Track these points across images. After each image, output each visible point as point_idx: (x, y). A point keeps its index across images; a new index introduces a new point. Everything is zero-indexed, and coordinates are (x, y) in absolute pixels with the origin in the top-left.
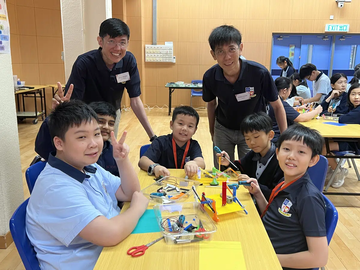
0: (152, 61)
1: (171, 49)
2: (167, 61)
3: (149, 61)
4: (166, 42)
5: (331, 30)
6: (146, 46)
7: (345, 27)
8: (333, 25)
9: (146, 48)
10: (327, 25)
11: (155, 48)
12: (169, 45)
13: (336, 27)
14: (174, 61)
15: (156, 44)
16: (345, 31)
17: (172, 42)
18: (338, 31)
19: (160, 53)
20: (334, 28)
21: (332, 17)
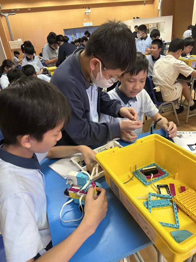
0: (14, 49)
3: (12, 49)
4: (18, 39)
5: (86, 26)
6: (9, 42)
7: (91, 24)
8: (86, 23)
9: (9, 43)
11: (13, 43)
15: (13, 41)
17: (21, 39)
18: (89, 25)
19: (17, 44)
21: (85, 20)
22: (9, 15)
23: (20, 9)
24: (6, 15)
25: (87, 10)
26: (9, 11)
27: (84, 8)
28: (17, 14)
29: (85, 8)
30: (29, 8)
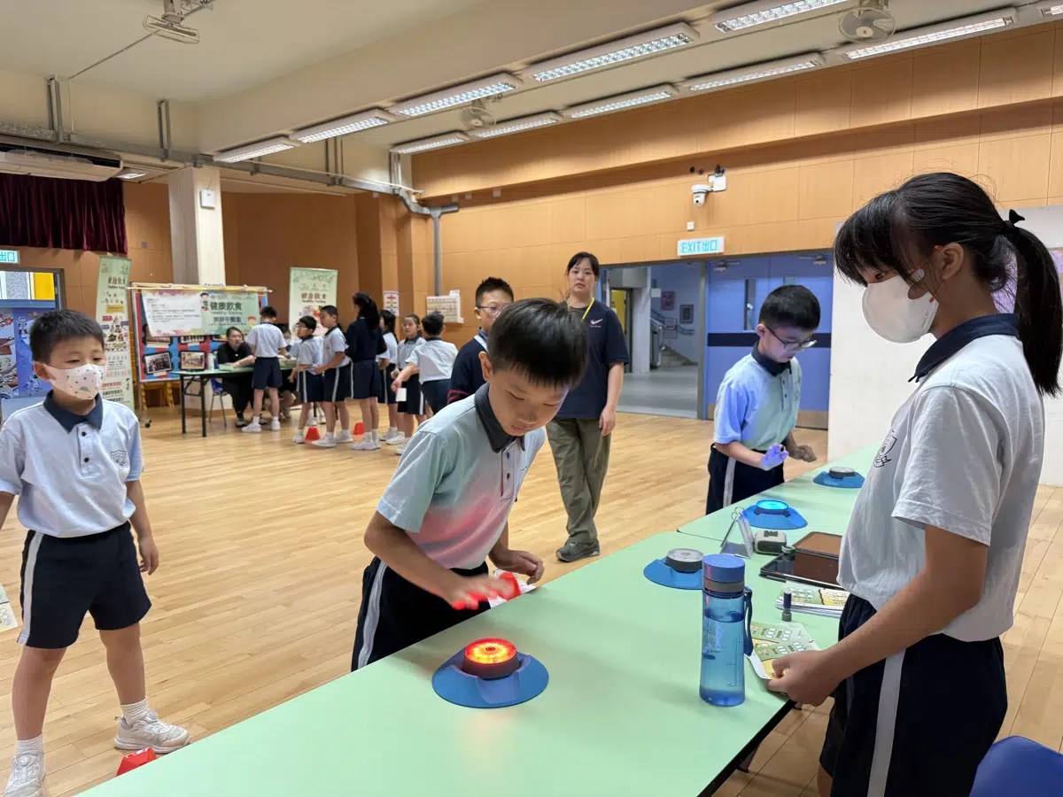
1: (455, 302)
2: (452, 320)
4: (451, 292)
5: (687, 253)
6: (429, 298)
7: (714, 245)
8: (690, 241)
9: (427, 301)
10: (680, 242)
11: (436, 302)
12: (454, 295)
13: (697, 245)
14: (460, 320)
15: (439, 295)
16: (717, 252)
17: (458, 291)
18: (702, 252)
20: (692, 248)
21: (690, 226)
22: (442, 213)
23: (475, 194)
24: (437, 213)
25: (712, 179)
26: (447, 203)
27: (692, 170)
28: (462, 211)
29: (701, 172)
30: (497, 188)
